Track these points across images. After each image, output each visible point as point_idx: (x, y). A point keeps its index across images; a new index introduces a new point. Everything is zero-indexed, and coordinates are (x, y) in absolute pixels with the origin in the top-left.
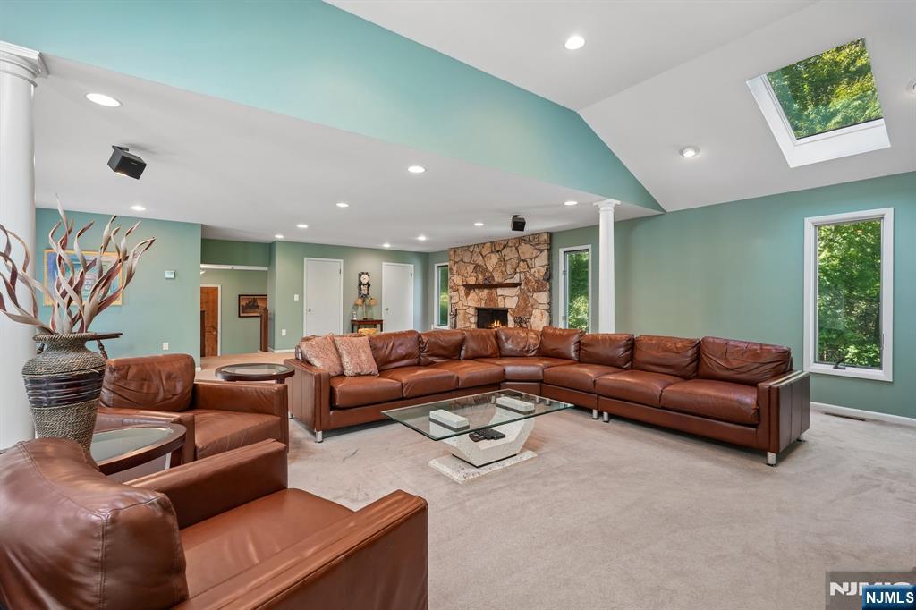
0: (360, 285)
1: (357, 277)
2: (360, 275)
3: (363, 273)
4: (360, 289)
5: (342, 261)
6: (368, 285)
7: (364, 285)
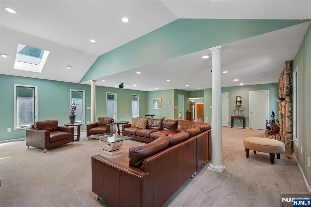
0: (236, 102)
1: (236, 98)
2: (237, 98)
3: (238, 97)
4: (237, 104)
5: (228, 93)
6: (241, 102)
7: (238, 102)
